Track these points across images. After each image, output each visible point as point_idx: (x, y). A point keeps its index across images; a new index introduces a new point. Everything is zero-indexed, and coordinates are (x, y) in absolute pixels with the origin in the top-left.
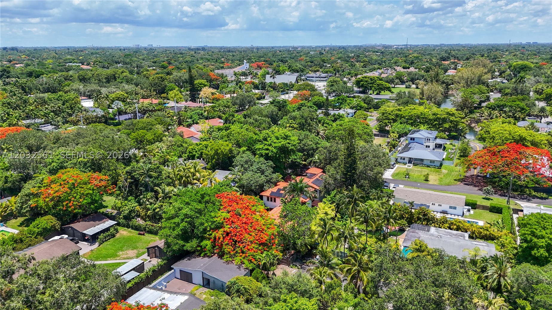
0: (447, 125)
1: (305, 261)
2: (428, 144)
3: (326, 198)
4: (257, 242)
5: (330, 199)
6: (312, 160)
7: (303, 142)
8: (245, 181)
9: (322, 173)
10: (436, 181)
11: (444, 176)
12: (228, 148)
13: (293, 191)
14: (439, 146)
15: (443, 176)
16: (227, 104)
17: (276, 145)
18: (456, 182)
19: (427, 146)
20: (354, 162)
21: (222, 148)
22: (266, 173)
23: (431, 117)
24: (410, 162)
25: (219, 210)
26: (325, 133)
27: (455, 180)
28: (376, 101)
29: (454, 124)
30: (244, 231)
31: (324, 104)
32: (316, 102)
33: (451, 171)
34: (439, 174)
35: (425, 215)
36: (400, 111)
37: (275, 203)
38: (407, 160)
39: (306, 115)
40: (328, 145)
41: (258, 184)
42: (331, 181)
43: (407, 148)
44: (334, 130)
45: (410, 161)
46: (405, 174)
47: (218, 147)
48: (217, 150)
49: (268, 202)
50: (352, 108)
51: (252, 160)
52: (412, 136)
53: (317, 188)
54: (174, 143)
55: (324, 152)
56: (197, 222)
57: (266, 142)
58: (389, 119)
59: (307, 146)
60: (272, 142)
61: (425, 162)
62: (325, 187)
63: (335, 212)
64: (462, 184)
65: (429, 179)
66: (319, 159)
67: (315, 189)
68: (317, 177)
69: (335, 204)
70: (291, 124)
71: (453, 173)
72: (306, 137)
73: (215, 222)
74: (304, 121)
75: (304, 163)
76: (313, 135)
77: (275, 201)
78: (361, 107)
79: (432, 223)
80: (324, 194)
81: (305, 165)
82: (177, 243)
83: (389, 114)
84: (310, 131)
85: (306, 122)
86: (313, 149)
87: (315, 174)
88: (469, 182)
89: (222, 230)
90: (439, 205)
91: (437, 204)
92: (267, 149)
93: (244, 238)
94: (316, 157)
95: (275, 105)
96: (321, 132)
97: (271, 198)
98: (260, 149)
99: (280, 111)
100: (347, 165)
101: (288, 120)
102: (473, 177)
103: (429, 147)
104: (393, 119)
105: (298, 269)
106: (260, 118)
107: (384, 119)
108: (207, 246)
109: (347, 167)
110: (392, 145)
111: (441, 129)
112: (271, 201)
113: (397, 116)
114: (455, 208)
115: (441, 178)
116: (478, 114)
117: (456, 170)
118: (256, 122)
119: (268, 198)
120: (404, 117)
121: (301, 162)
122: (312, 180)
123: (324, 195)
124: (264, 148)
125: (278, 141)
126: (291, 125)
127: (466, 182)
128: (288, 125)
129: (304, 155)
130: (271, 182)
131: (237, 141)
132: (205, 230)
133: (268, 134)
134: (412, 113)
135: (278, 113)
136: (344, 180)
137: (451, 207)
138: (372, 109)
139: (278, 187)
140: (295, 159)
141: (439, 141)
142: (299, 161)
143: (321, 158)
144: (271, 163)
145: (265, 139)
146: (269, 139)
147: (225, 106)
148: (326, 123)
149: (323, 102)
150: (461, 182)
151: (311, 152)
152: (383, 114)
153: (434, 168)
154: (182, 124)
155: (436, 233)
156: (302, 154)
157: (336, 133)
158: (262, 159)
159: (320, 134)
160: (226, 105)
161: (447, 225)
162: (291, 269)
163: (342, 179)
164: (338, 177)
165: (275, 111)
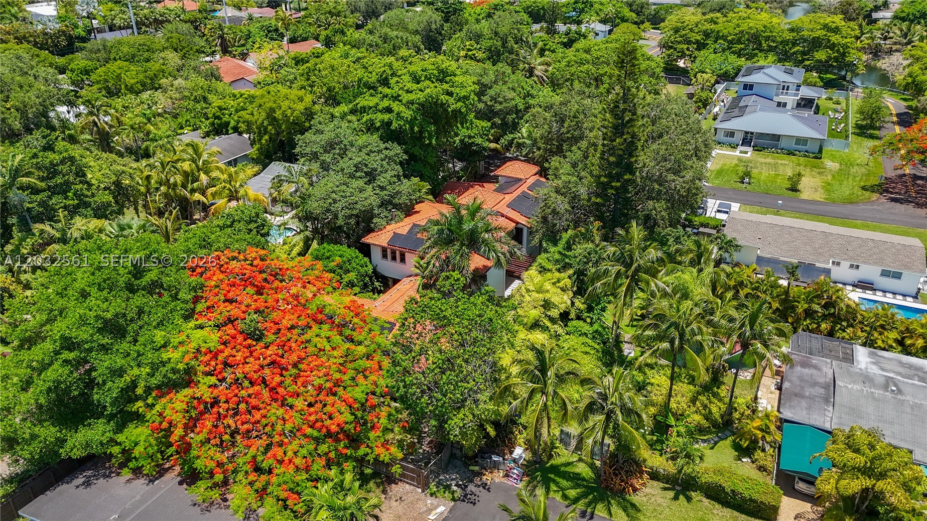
0: (821, 55)
1: (476, 468)
2: (782, 98)
3: (546, 251)
4: (309, 431)
5: (557, 256)
6: (513, 139)
7: (491, 92)
8: (315, 205)
9: (537, 177)
10: (816, 190)
11: (833, 176)
12: (300, 107)
13: (449, 242)
14: (806, 103)
15: (830, 177)
16: (334, 8)
17: (412, 97)
18: (867, 194)
19: (779, 104)
20: (631, 149)
21: (285, 105)
22: (382, 180)
23: (788, 36)
24: (746, 141)
25: (187, 317)
26: (546, 71)
27: (864, 188)
28: (653, 7)
29: (838, 51)
30: (265, 393)
31: (544, 14)
32: (528, 7)
33: (847, 165)
34: (819, 173)
35: (829, 305)
36: (716, 23)
37: (402, 266)
38: (739, 138)
39: (503, 30)
40: (557, 99)
41: (355, 212)
42: (562, 204)
43: (736, 108)
44: (569, 62)
45: (748, 139)
46: (741, 174)
47: (275, 102)
48: (273, 110)
49: (384, 262)
50: (604, 21)
51: (345, 142)
52: (749, 79)
53: (523, 220)
54: (187, 94)
55: (545, 119)
56: (103, 364)
57: (386, 91)
58: (689, 42)
59: (501, 103)
60: (402, 89)
61: (783, 143)
62: (545, 219)
63: (571, 294)
64: (883, 200)
65: (800, 187)
66: (530, 136)
67: (517, 223)
68: (524, 188)
69: (571, 272)
70: (469, 50)
71: (853, 170)
72: (500, 78)
73: (164, 364)
74: (499, 43)
75: (493, 145)
76: (519, 75)
77: (403, 260)
78: (624, 20)
79: (848, 326)
80: (541, 242)
81: (495, 150)
82: (34, 437)
83: (691, 30)
84: (513, 65)
85: (503, 46)
86: (518, 112)
87: (520, 180)
88: (900, 194)
89: (187, 391)
90: (852, 266)
91: (845, 264)
92: (389, 110)
93: (264, 422)
94: (524, 130)
95: (436, 9)
96: (539, 67)
97: (393, 253)
98: (370, 108)
99: (447, 21)
100: (612, 159)
101: (462, 42)
102: (904, 179)
103: (785, 105)
104: (697, 42)
105: (453, 499)
106: (395, 33)
107: (679, 43)
108: (136, 444)
109: (610, 163)
110: (701, 101)
111: (807, 63)
112: (394, 258)
113: (707, 34)
114: (898, 276)
115: (829, 184)
116: (880, 32)
117: (859, 161)
118: (385, 42)
119: (384, 250)
120: (724, 38)
121: (486, 144)
122: (509, 198)
123: (541, 244)
124: (380, 107)
125: (415, 86)
126: (470, 53)
127: (892, 193)
128: (462, 53)
129: (494, 125)
130: (396, 206)
131: (329, 90)
132: (128, 394)
133: (390, 66)
134: (744, 27)
135: (442, 26)
136: (598, 200)
137: (885, 274)
138: (647, 24)
139: (414, 219)
140: (470, 137)
141: (806, 92)
142: (479, 140)
143: (537, 133)
144: (396, 150)
145: (385, 82)
146: (393, 81)
147: (330, 12)
148: (549, 50)
149: (543, 8)
150: (881, 194)
151: (510, 118)
152: (677, 30)
153: (805, 156)
154: (230, 52)
155: (874, 370)
156: (489, 124)
157: (573, 69)
158: (374, 139)
159: (536, 72)
160: (333, 10)
161: (893, 335)
162: (430, 501)
163: (593, 199)
164: (583, 191)
165: (436, 22)
